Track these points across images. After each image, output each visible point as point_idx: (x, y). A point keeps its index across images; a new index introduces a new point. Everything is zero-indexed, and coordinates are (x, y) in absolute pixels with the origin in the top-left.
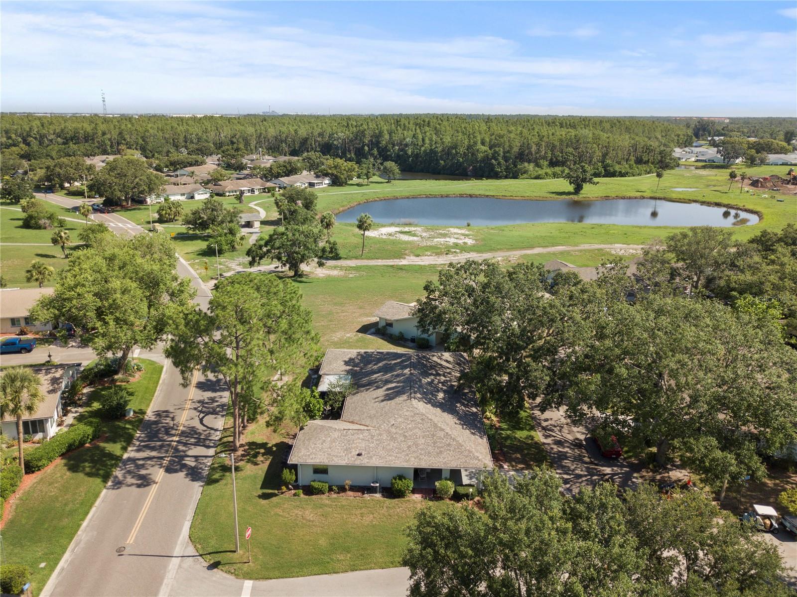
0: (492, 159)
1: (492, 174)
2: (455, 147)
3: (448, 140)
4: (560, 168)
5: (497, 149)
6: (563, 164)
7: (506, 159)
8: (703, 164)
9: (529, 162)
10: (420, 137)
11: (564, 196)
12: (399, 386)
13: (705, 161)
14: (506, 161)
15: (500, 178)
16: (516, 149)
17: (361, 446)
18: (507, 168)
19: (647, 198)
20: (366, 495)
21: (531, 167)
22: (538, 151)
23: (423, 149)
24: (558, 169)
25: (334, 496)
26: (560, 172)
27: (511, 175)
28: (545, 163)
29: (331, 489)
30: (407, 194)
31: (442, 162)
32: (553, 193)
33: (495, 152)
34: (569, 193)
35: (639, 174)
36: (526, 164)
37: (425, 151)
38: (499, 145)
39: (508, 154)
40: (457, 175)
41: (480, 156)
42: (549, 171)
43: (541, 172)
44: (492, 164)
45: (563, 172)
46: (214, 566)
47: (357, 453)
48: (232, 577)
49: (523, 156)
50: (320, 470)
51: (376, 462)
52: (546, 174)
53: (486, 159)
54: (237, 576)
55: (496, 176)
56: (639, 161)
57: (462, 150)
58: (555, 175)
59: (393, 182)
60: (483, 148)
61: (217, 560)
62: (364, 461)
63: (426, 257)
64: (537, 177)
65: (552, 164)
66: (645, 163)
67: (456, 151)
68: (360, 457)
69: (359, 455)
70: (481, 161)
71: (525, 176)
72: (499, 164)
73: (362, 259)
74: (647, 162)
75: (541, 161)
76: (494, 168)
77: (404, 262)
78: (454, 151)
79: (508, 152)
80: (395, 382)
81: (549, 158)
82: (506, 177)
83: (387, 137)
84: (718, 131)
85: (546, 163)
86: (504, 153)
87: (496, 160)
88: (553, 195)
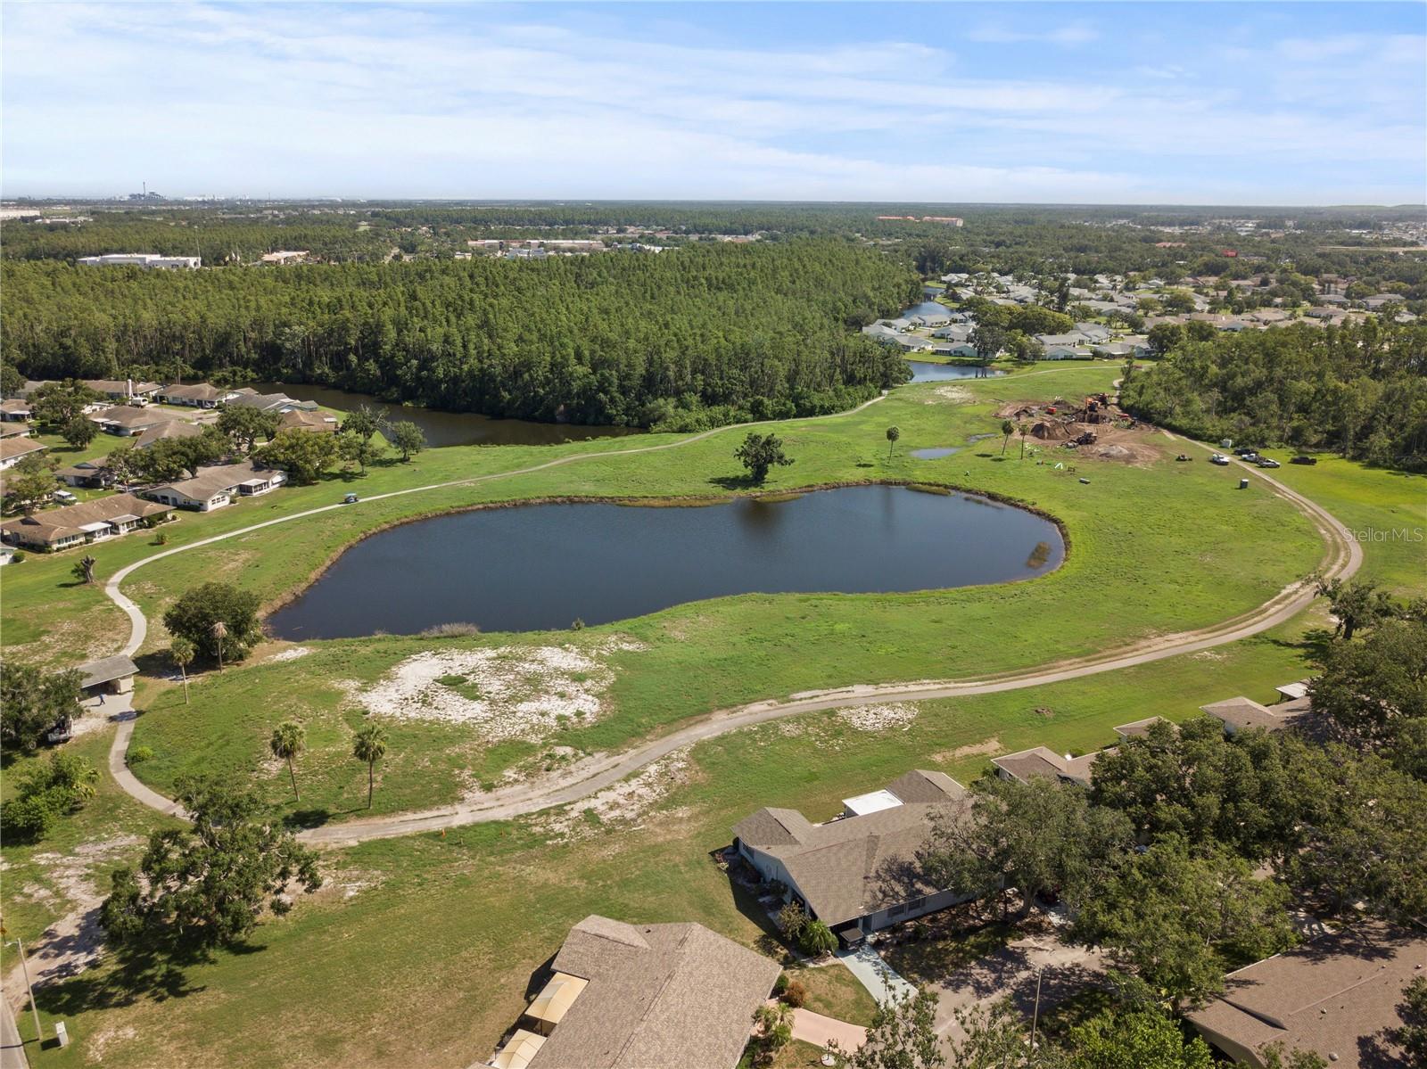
0: (598, 391)
1: (601, 419)
2: (528, 365)
4: (722, 408)
5: (607, 373)
6: (726, 398)
7: (624, 391)
8: (949, 359)
9: (666, 394)
10: (458, 340)
13: (949, 354)
14: (625, 395)
16: (641, 370)
18: (628, 408)
21: (668, 406)
22: (680, 376)
23: (465, 367)
24: (717, 411)
26: (721, 417)
27: (637, 425)
28: (694, 399)
31: (506, 395)
32: (718, 481)
33: (604, 379)
34: (745, 482)
35: (853, 405)
36: (661, 401)
37: (470, 372)
38: (609, 364)
39: (627, 382)
41: (576, 386)
42: (704, 414)
43: (690, 418)
44: (600, 402)
45: (726, 415)
49: (653, 384)
52: (697, 421)
53: (585, 392)
56: (850, 380)
57: (541, 373)
58: (714, 423)
60: (581, 370)
63: (508, 790)
66: (859, 383)
67: (531, 376)
70: (578, 395)
71: (662, 426)
72: (612, 400)
73: (372, 815)
74: (862, 381)
75: (687, 395)
76: (604, 407)
77: (461, 816)
78: (526, 374)
79: (627, 376)
81: (700, 388)
83: (393, 334)
85: (696, 399)
86: (620, 378)
87: (606, 393)
88: (719, 490)
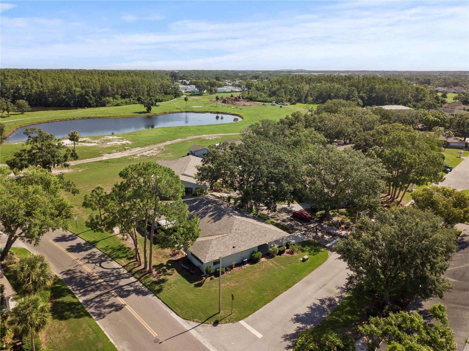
0: (85, 95)
2: (58, 89)
3: (51, 84)
4: (128, 99)
5: (87, 90)
6: (129, 96)
8: (190, 94)
9: (109, 96)
10: (29, 83)
11: (143, 114)
12: (216, 213)
13: (190, 92)
14: (94, 96)
15: (93, 107)
16: (98, 89)
17: (231, 243)
18: (96, 101)
19: (184, 112)
20: (243, 267)
21: (111, 99)
22: (113, 90)
23: (33, 91)
25: (229, 272)
27: (99, 105)
29: (227, 270)
30: (46, 120)
31: (50, 99)
32: (136, 113)
33: (86, 91)
34: (144, 112)
35: (168, 100)
36: (108, 98)
37: (36, 92)
38: (88, 87)
39: (95, 93)
40: (63, 106)
41: (77, 94)
42: (123, 101)
43: (118, 102)
44: (86, 99)
45: (130, 101)
46: (216, 323)
47: (232, 247)
48: (231, 324)
49: (104, 93)
50: (216, 263)
51: (243, 248)
52: (122, 102)
53: (81, 95)
54: (233, 322)
55: (90, 106)
57: (63, 91)
58: (126, 103)
59: (25, 113)
60: (78, 89)
61: (214, 320)
62: (238, 250)
64: (117, 105)
65: (123, 97)
66: (169, 94)
68: (235, 248)
69: (234, 247)
70: (78, 97)
71: (109, 104)
72: (90, 98)
75: (116, 96)
76: (88, 101)
77: (105, 158)
78: (58, 92)
79: (94, 91)
80: (210, 212)
81: (120, 94)
82: (97, 106)
84: (181, 77)
85: (119, 97)
86: (92, 92)
87: (88, 96)
88: (137, 114)
